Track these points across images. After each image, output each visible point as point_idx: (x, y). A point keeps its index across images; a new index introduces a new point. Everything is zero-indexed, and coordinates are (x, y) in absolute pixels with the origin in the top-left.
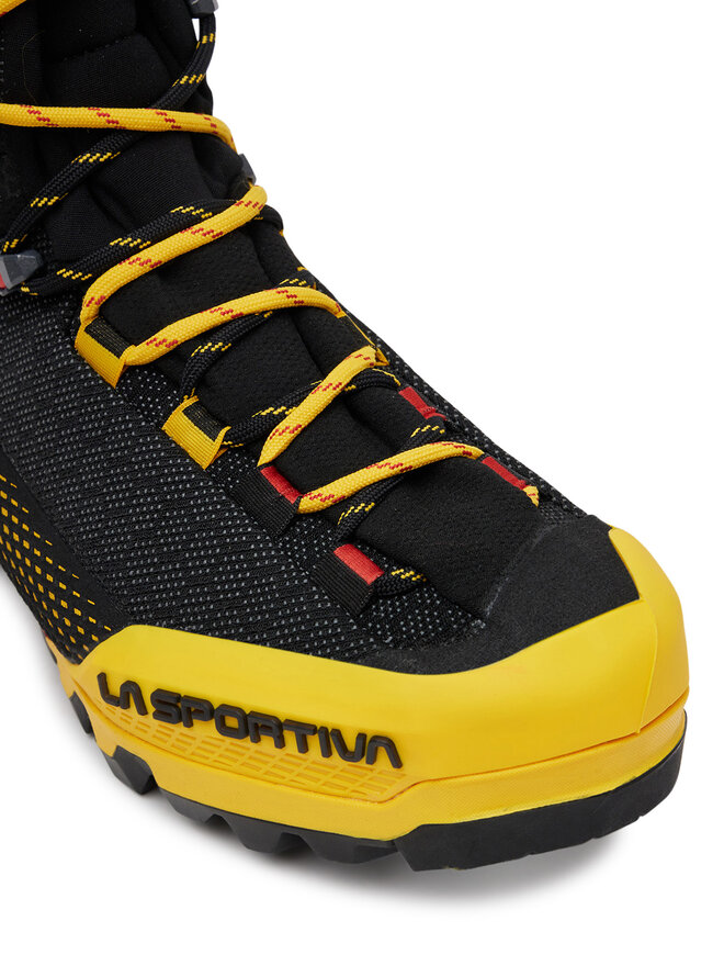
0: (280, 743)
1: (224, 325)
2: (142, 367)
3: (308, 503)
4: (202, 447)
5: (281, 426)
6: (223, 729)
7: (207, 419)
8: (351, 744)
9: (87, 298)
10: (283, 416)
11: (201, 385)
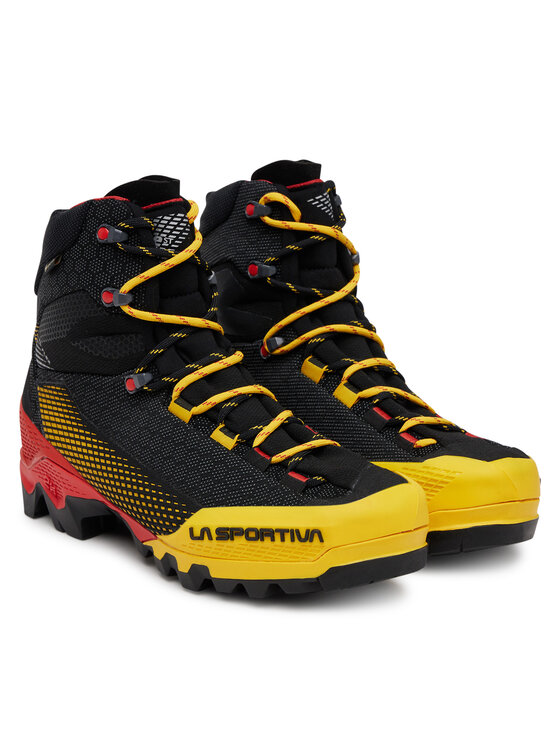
0: (273, 540)
1: (234, 397)
2: (199, 415)
3: (275, 459)
4: (228, 442)
5: (261, 432)
6: (248, 539)
7: (230, 431)
8: (303, 535)
9: (176, 388)
10: (261, 429)
11: (227, 419)
